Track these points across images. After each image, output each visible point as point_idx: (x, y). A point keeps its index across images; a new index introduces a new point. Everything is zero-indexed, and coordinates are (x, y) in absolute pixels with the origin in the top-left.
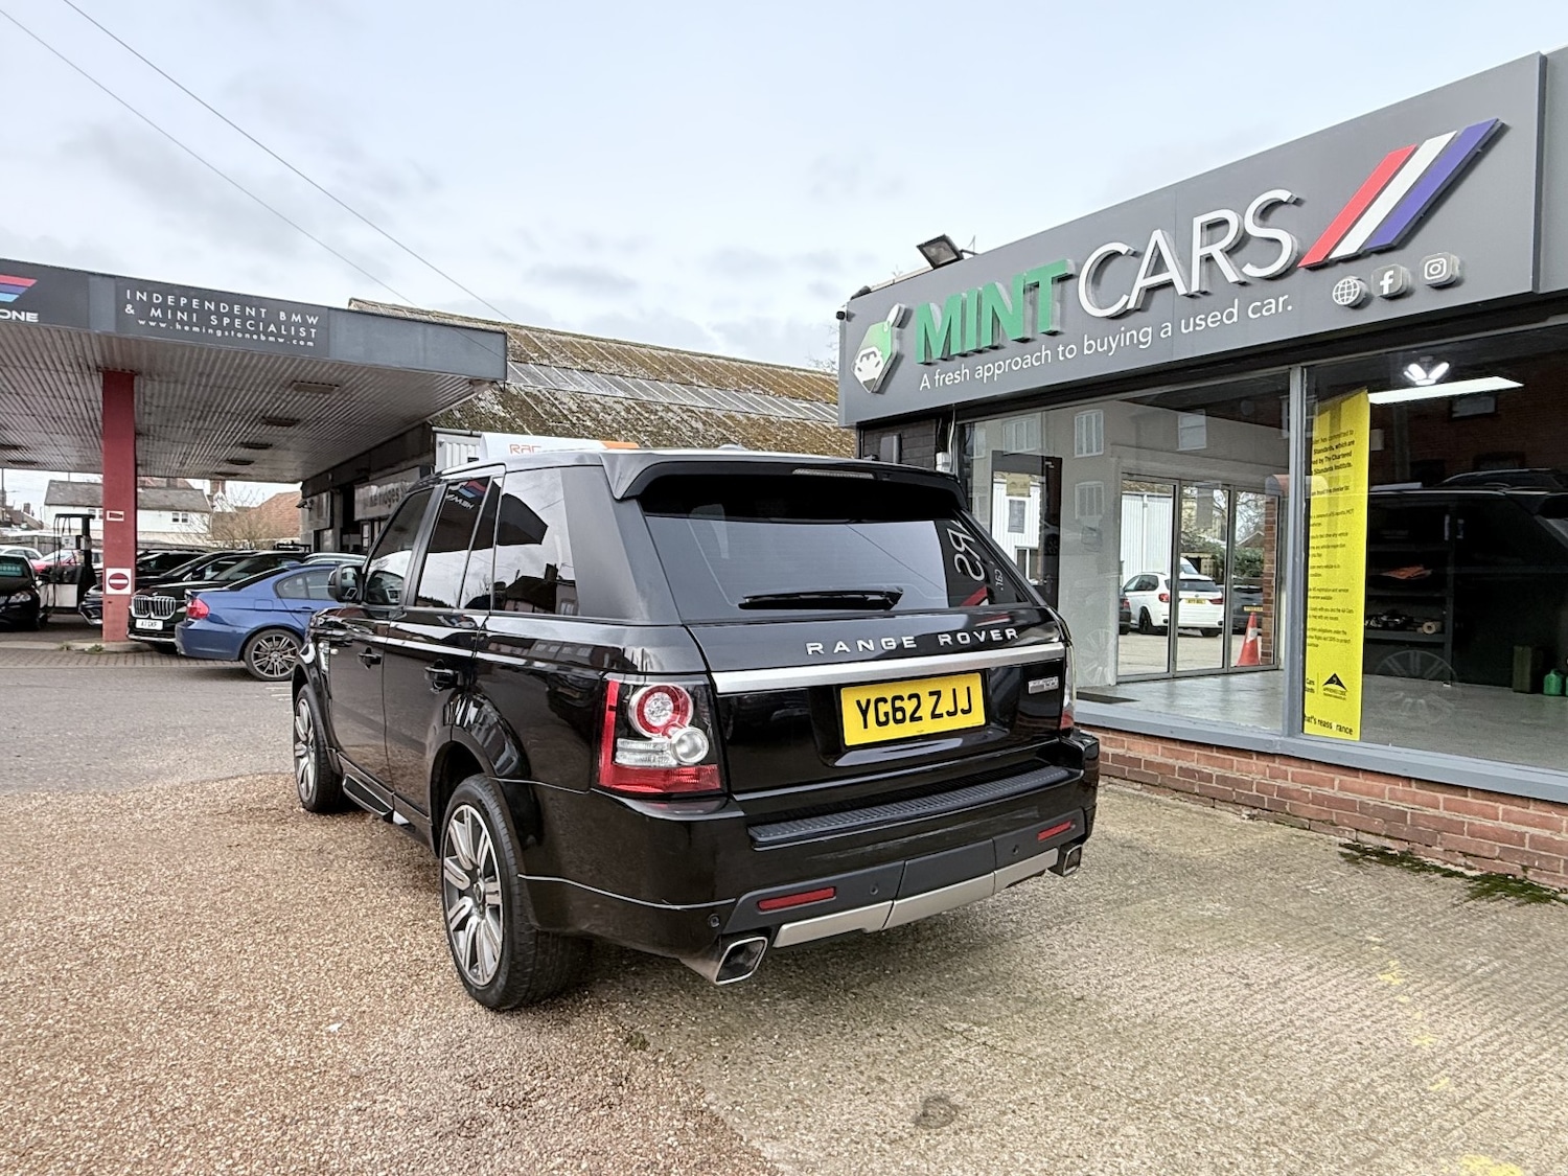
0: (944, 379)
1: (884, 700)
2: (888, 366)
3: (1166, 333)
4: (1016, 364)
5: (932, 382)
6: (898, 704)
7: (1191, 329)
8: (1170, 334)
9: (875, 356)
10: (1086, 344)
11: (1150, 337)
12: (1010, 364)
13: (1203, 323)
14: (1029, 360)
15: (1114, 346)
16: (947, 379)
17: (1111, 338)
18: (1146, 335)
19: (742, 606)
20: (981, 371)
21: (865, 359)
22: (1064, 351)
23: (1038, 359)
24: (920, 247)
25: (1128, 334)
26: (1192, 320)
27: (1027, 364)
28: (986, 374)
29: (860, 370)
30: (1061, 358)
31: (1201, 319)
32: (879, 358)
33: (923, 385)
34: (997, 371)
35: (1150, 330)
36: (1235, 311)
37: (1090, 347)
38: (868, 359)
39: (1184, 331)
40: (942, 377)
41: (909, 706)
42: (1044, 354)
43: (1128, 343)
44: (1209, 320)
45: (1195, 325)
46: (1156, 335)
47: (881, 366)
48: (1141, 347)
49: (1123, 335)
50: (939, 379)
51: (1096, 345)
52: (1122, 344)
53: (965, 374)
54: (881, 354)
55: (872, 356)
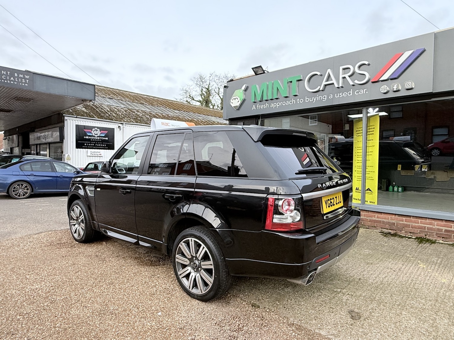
0: (260, 107)
1: (328, 200)
2: (242, 102)
3: (331, 97)
4: (284, 103)
5: (256, 107)
6: (331, 201)
7: (338, 96)
8: (332, 97)
9: (238, 99)
10: (306, 99)
11: (326, 98)
12: (282, 103)
13: (342, 95)
14: (288, 103)
15: (315, 100)
16: (261, 107)
17: (314, 98)
18: (324, 97)
19: (296, 174)
20: (272, 105)
21: (234, 100)
22: (299, 101)
23: (291, 102)
24: (253, 69)
25: (319, 97)
26: (338, 94)
27: (287, 104)
28: (274, 106)
29: (232, 103)
30: (298, 103)
32: (239, 100)
33: (253, 108)
34: (278, 105)
35: (326, 96)
36: (351, 92)
37: (307, 100)
38: (235, 100)
39: (336, 97)
40: (259, 106)
41: (333, 201)
42: (293, 101)
43: (319, 99)
44: (344, 94)
45: (339, 95)
46: (328, 98)
47: (240, 102)
48: (323, 100)
49: (317, 97)
50: (259, 107)
51: (309, 99)
52: (317, 100)
53: (267, 105)
54: (239, 98)
55: (236, 99)
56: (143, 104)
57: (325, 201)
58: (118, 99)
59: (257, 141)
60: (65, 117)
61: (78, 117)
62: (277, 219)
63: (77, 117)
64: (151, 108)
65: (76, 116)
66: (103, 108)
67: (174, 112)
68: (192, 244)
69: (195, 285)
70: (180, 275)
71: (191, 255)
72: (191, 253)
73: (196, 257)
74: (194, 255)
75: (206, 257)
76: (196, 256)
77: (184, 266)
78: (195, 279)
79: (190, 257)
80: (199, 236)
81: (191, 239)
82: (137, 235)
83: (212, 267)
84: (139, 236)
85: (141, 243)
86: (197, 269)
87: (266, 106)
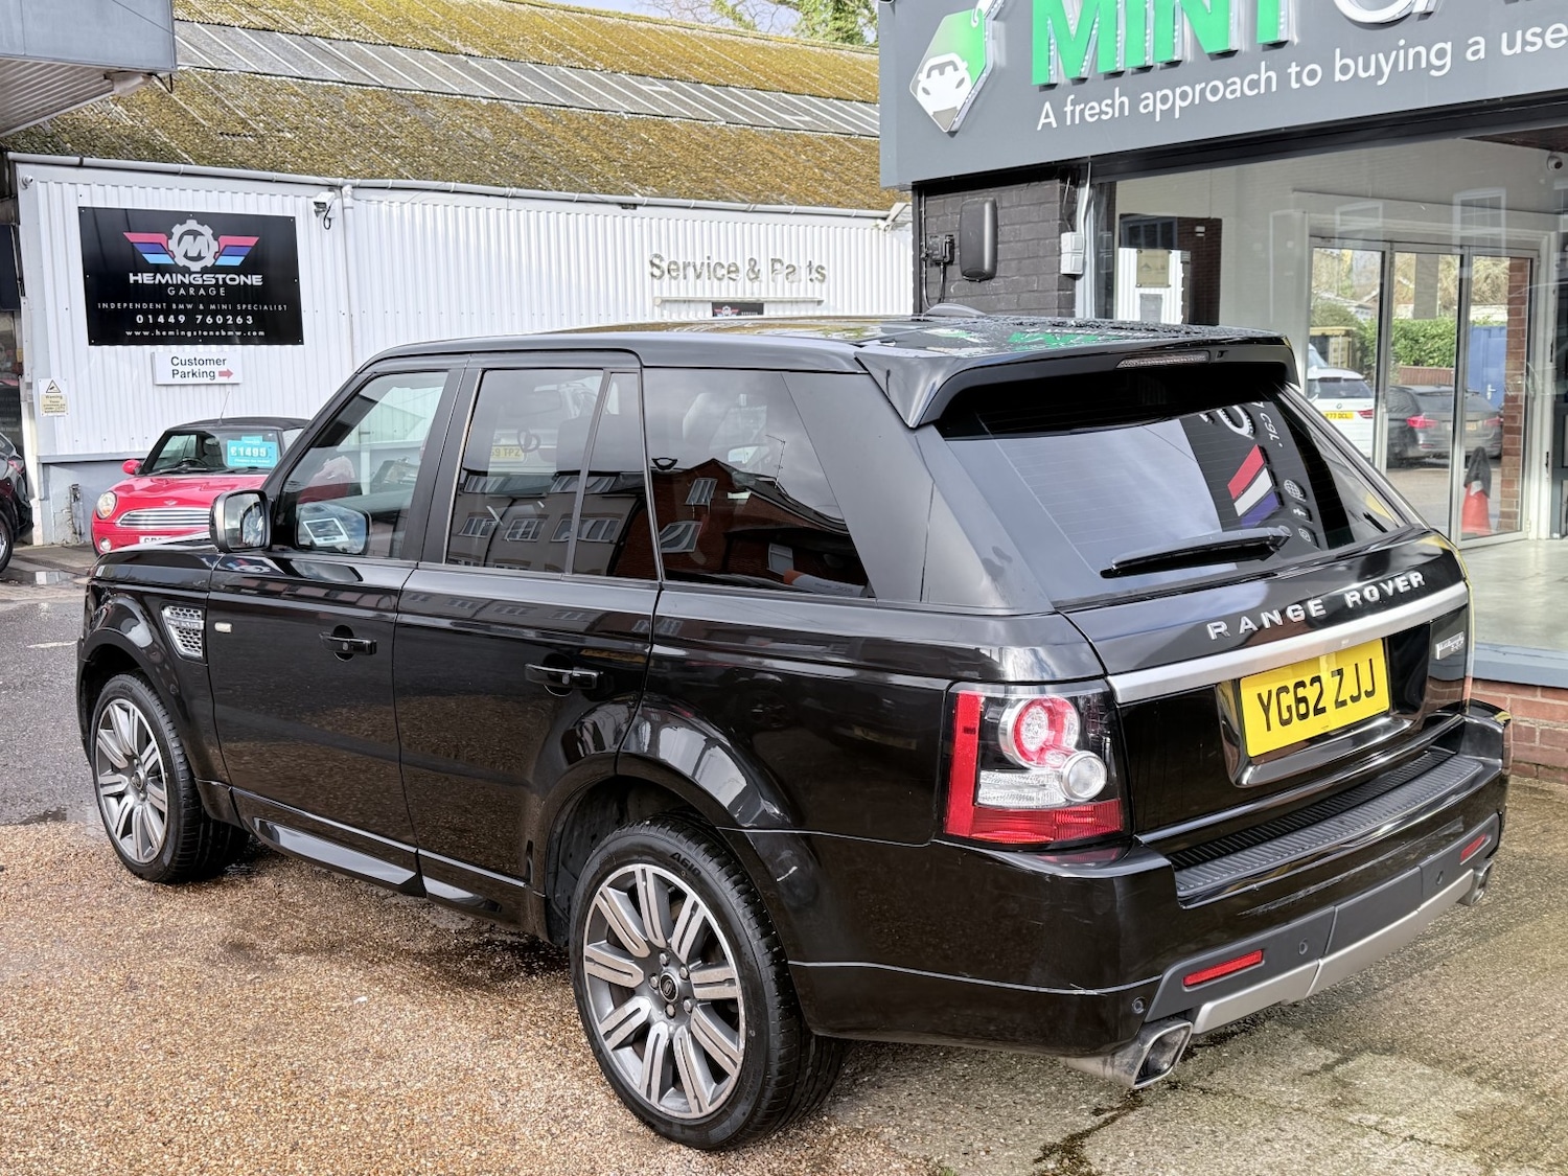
0: (1082, 111)
1: (1285, 689)
2: (979, 86)
3: (1475, 53)
4: (1215, 91)
5: (1060, 116)
6: (1301, 692)
7: (1518, 49)
8: (1482, 55)
9: (956, 69)
10: (1338, 64)
11: (1448, 59)
12: (1203, 91)
13: (1539, 41)
14: (1238, 87)
15: (1387, 70)
16: (1087, 113)
17: (1381, 56)
18: (1441, 54)
19: (1107, 574)
20: (1151, 101)
21: (935, 73)
22: (1299, 75)
23: (1254, 84)
25: (1411, 52)
26: (1519, 33)
27: (1233, 93)
28: (1159, 106)
29: (926, 91)
30: (1295, 85)
31: (1534, 34)
32: (963, 73)
33: (1043, 121)
34: (1179, 103)
35: (1448, 46)
37: (1345, 69)
38: (942, 73)
39: (1506, 51)
40: (1078, 108)
41: (1311, 693)
42: (1263, 78)
43: (1410, 67)
44: (1549, 36)
45: (1525, 43)
46: (1458, 55)
47: (967, 86)
48: (1434, 73)
49: (1402, 52)
50: (1073, 112)
51: (1357, 67)
52: (1401, 68)
53: (1122, 104)
54: (965, 65)
55: (949, 69)
56: (451, 52)
57: (1259, 696)
58: (305, 29)
59: (919, 427)
60: (18, 166)
61: (87, 161)
62: (996, 789)
63: (81, 165)
64: (500, 72)
65: (76, 160)
66: (221, 95)
67: (639, 92)
68: (648, 891)
69: (672, 1078)
70: (608, 1034)
71: (649, 943)
72: (646, 935)
73: (667, 949)
74: (660, 942)
75: (706, 950)
76: (669, 945)
77: (623, 994)
78: (670, 1051)
79: (644, 952)
80: (673, 856)
81: (643, 871)
82: (414, 850)
83: (735, 992)
84: (420, 852)
85: (432, 885)
86: (674, 1002)
87: (1112, 106)
